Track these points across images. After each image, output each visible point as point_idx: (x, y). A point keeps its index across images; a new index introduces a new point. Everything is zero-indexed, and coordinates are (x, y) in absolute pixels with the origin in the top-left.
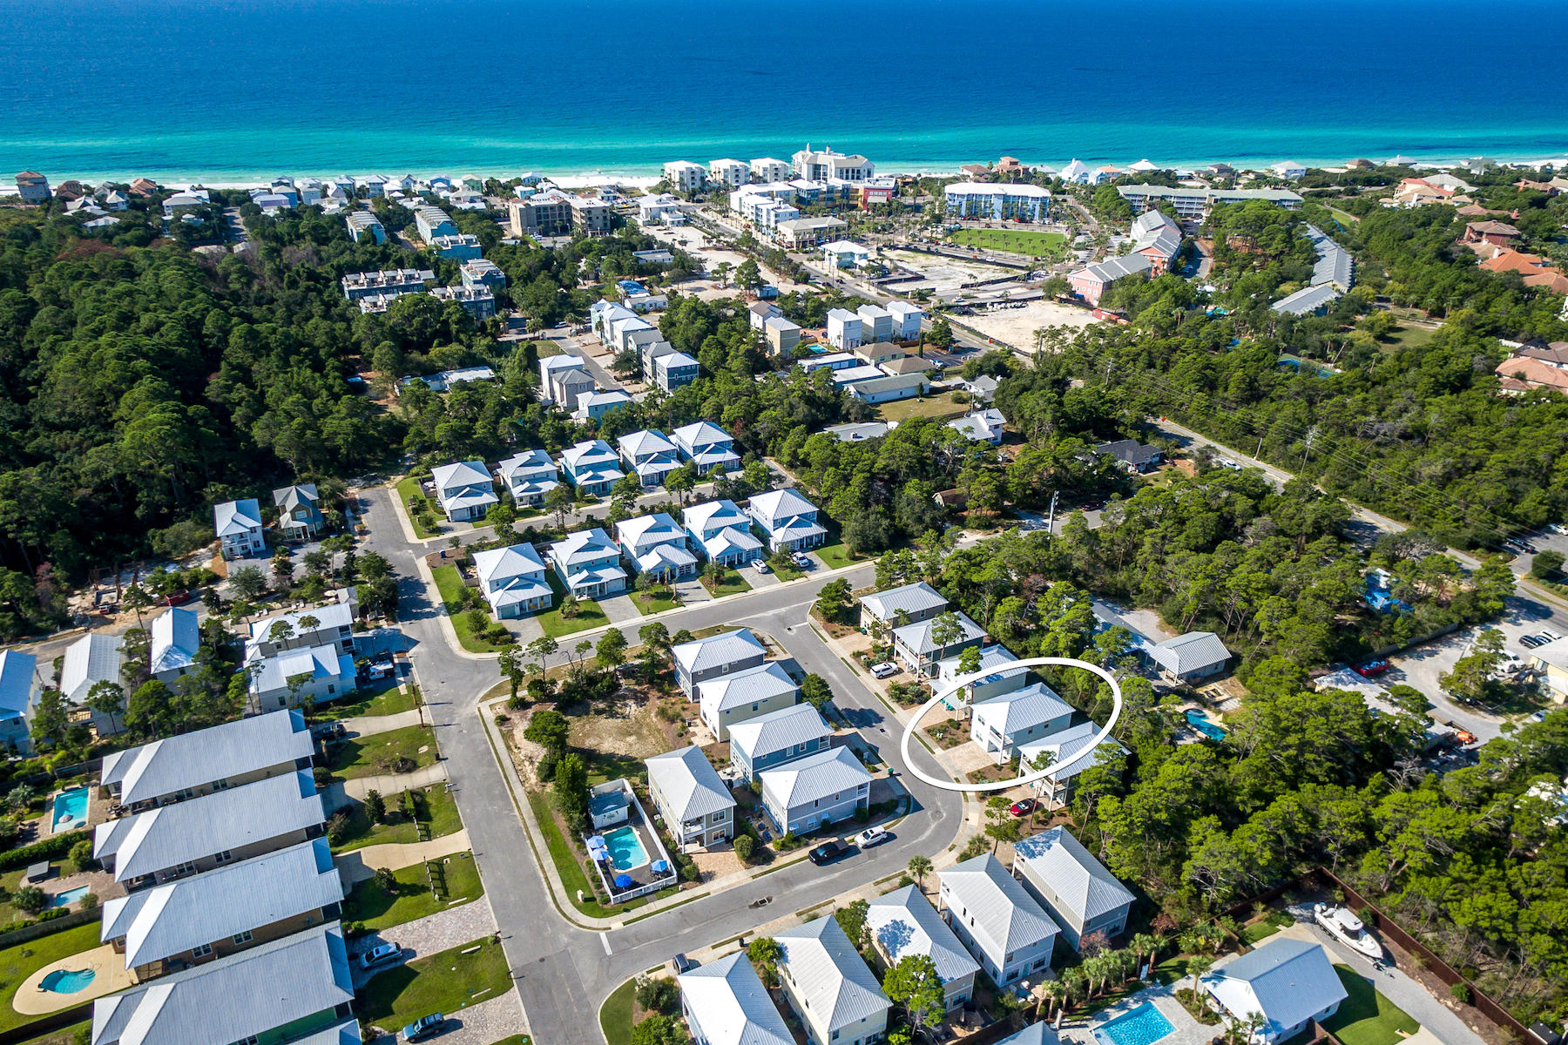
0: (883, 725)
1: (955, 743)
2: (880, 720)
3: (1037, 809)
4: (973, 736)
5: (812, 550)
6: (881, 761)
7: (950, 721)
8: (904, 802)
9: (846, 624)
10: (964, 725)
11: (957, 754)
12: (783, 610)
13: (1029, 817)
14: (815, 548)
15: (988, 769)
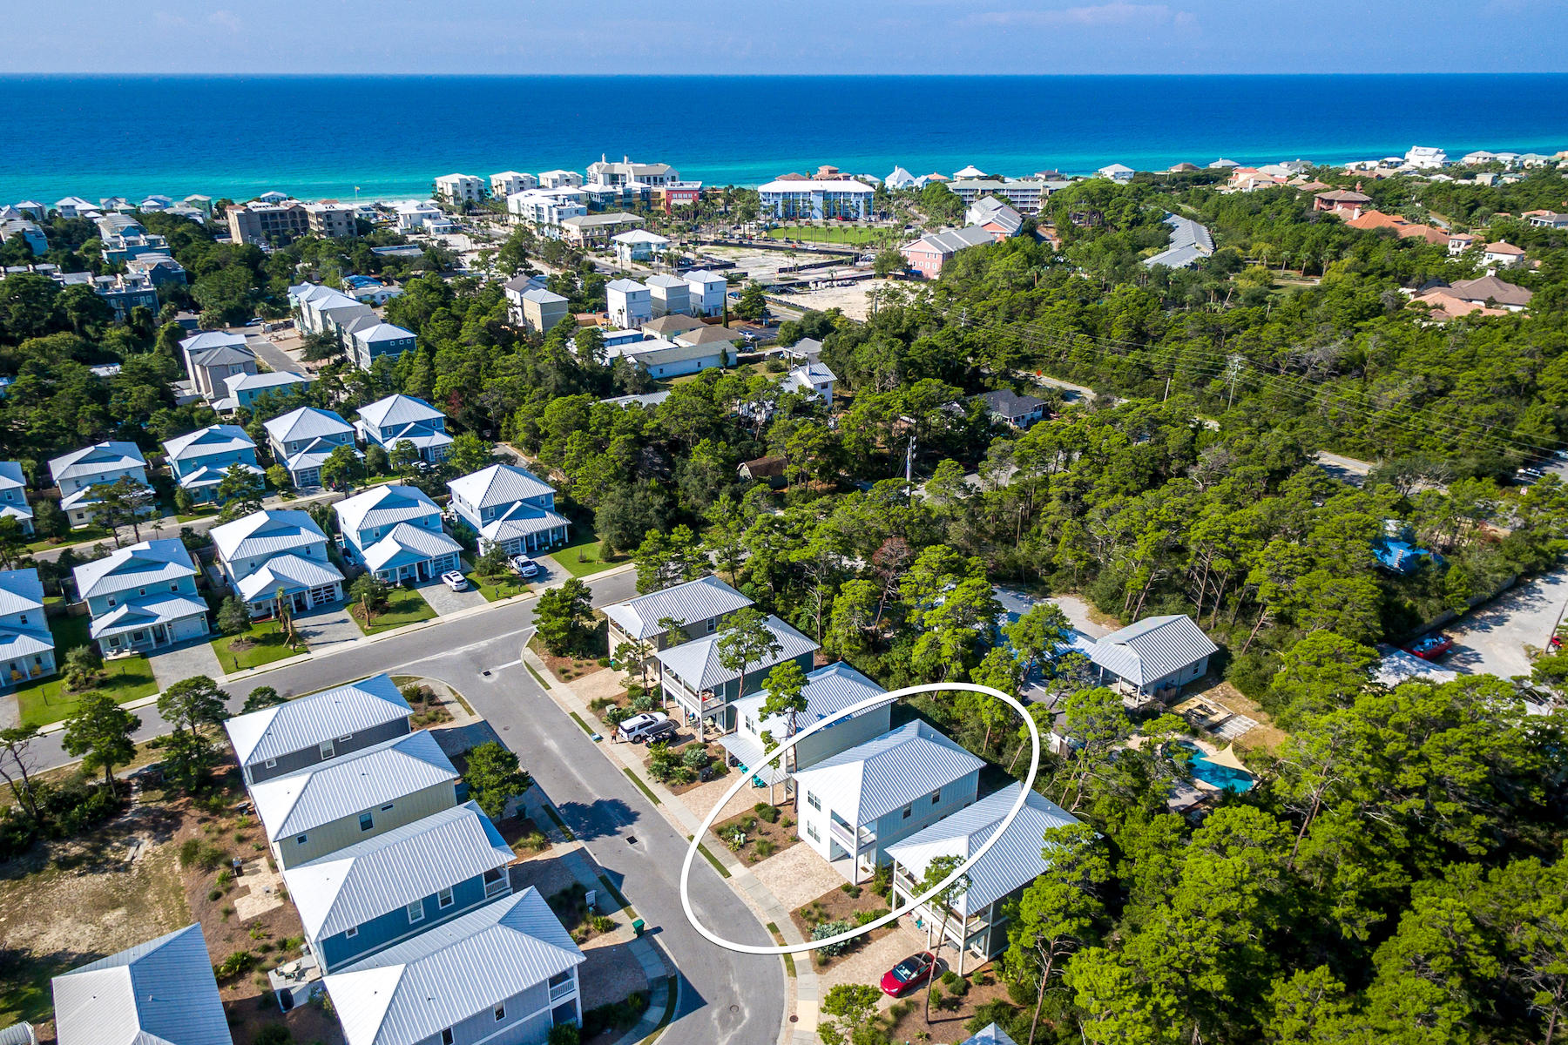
0: (634, 829)
1: (770, 850)
2: (630, 817)
3: (937, 973)
4: (802, 832)
5: (548, 552)
6: (624, 904)
7: (760, 807)
8: (662, 995)
9: (585, 656)
10: (786, 812)
11: (773, 871)
12: (483, 644)
13: (920, 995)
14: (554, 549)
15: (833, 896)
